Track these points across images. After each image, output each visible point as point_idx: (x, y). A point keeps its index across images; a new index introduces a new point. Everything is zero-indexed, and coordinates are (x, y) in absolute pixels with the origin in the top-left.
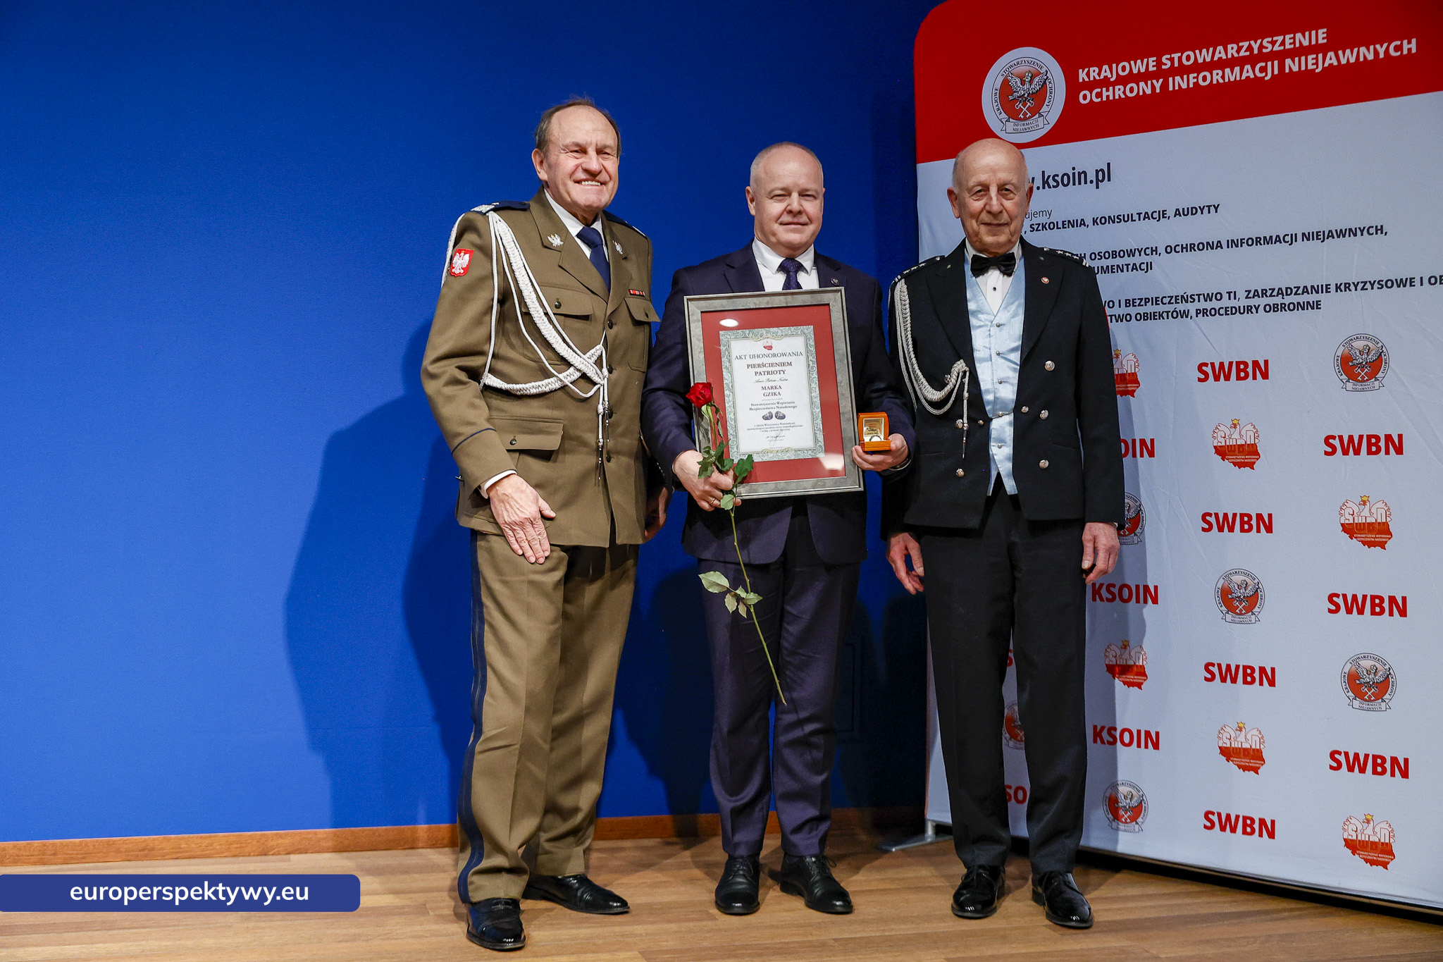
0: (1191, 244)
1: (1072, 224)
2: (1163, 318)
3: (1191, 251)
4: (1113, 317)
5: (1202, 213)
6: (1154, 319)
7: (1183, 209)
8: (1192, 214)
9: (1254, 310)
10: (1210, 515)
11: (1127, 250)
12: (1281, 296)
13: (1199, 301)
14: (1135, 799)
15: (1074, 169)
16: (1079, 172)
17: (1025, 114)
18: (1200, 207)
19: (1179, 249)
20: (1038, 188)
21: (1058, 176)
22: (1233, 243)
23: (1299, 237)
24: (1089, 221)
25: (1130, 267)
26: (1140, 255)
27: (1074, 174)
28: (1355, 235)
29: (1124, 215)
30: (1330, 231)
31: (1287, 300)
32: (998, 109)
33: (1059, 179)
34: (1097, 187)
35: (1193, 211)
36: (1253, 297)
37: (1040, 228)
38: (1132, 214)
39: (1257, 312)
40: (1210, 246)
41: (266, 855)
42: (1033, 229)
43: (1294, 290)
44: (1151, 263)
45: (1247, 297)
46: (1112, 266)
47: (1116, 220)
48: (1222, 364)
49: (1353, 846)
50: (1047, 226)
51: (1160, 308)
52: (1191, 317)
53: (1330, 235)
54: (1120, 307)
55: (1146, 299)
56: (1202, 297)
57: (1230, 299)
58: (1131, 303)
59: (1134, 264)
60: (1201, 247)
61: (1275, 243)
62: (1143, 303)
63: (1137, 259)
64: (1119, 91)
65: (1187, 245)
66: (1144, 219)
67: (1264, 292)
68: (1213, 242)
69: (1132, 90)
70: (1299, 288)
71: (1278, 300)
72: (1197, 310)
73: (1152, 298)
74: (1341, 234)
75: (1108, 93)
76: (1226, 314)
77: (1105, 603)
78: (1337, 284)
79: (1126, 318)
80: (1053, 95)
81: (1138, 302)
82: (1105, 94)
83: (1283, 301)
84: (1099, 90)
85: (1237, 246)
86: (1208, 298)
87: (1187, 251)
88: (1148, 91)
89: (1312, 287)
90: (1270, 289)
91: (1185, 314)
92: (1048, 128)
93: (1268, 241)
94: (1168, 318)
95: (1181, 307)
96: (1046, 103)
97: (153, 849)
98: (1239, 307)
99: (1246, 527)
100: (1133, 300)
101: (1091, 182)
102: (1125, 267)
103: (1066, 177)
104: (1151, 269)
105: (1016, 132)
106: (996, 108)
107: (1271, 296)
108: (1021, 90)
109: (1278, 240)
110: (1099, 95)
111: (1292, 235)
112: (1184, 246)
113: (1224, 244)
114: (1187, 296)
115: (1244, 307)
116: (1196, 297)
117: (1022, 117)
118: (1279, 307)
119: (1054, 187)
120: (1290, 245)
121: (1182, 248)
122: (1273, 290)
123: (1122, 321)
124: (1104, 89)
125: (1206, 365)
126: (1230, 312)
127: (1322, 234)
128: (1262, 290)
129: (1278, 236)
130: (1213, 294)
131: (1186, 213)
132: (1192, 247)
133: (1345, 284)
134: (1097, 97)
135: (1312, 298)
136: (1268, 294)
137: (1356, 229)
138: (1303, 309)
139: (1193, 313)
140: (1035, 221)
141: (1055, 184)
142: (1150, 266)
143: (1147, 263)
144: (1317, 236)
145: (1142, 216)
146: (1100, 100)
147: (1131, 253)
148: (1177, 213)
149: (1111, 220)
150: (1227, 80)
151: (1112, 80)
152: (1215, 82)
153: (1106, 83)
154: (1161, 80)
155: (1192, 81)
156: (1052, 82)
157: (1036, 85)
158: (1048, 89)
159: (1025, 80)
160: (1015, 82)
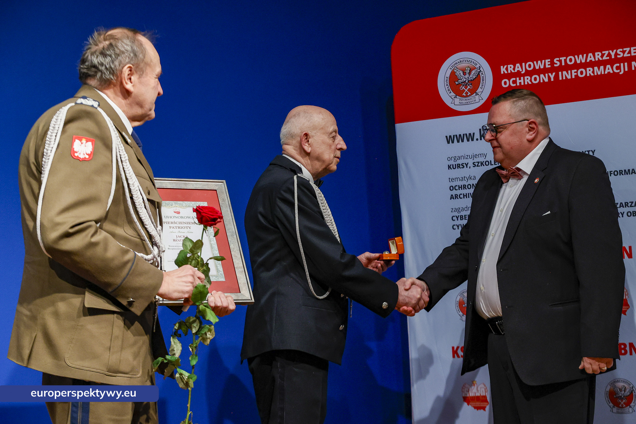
17: (467, 93)
20: (477, 140)
32: (449, 90)
37: (480, 164)
39: (623, 217)
42: (475, 165)
50: (484, 163)
61: (632, 174)
64: (527, 80)
67: (627, 204)
69: (535, 79)
75: (520, 81)
80: (484, 82)
82: (518, 81)
84: (514, 79)
88: (546, 80)
90: (630, 202)
92: (482, 102)
93: (627, 173)
96: (480, 86)
99: (623, 351)
105: (461, 104)
106: (447, 89)
107: (631, 207)
108: (464, 78)
109: (634, 172)
110: (514, 82)
117: (465, 95)
122: (632, 203)
124: (518, 79)
129: (633, 170)
136: (629, 205)
140: (476, 160)
146: (515, 85)
150: (596, 74)
151: (522, 73)
152: (588, 75)
153: (518, 75)
154: (554, 74)
155: (574, 74)
156: (484, 73)
157: (473, 75)
158: (481, 78)
159: (466, 72)
160: (459, 73)
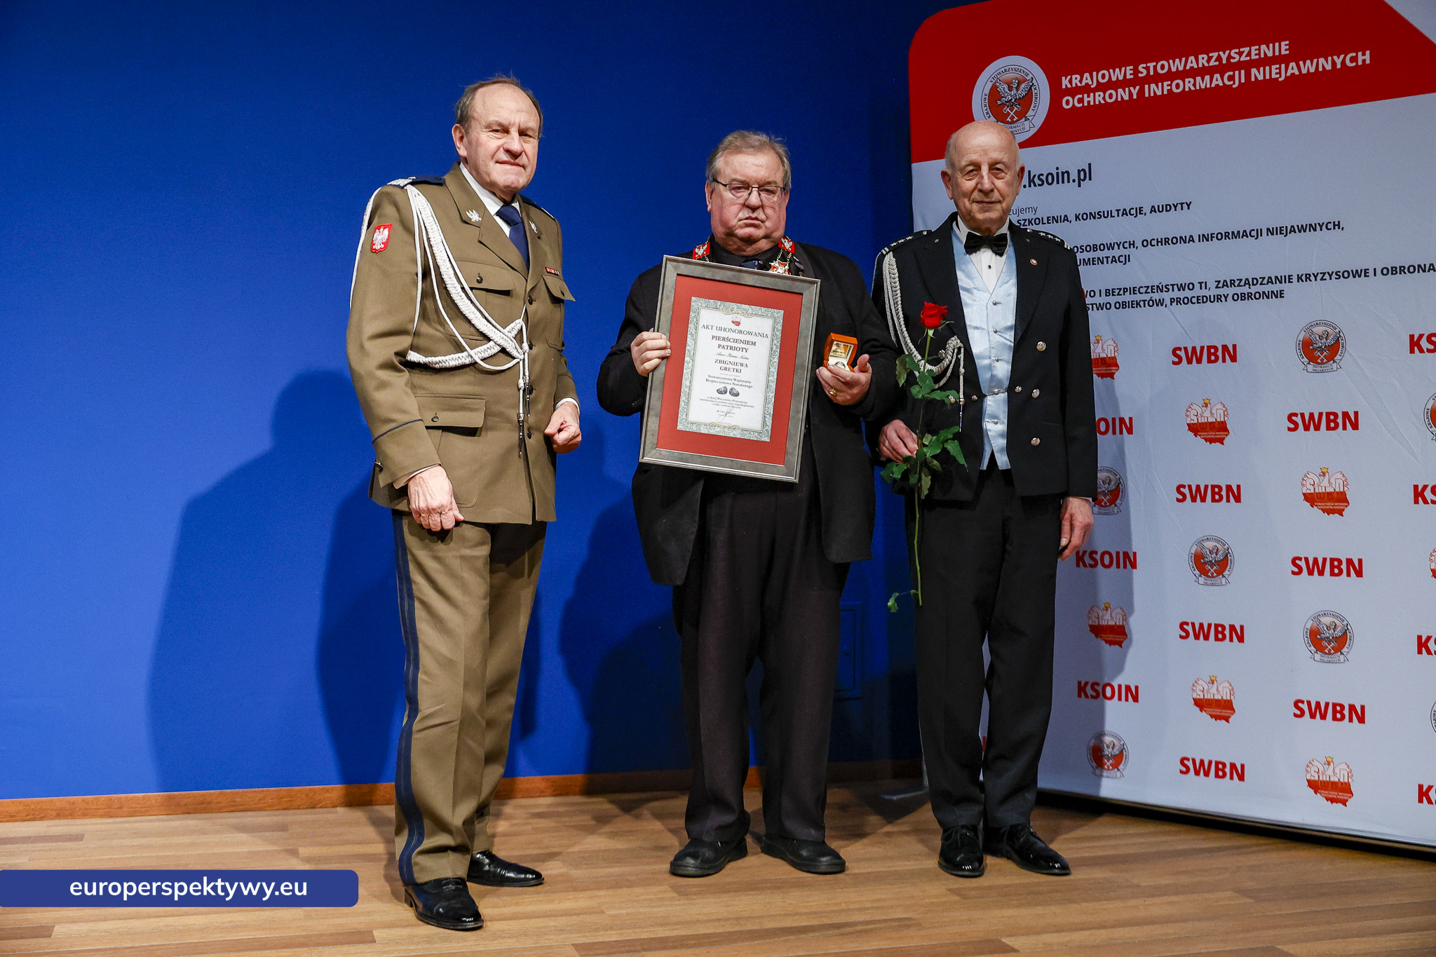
0: (1165, 239)
1: (1055, 220)
2: (1140, 307)
3: (1165, 244)
4: (1094, 306)
5: (1176, 210)
6: (1132, 307)
7: (1159, 206)
8: (1167, 211)
9: (1223, 299)
10: (1184, 486)
11: (1107, 244)
12: (1247, 286)
13: (1173, 290)
14: (1117, 748)
15: (1057, 169)
16: (1062, 172)
17: (1012, 118)
18: (1174, 205)
19: (1154, 243)
20: (1025, 186)
21: (1043, 175)
22: (1205, 238)
23: (1264, 232)
24: (1072, 217)
25: (1110, 260)
26: (1119, 248)
27: (1058, 173)
28: (1315, 230)
29: (1104, 212)
30: (1293, 227)
31: (1253, 289)
32: (987, 113)
33: (1044, 178)
34: (1079, 186)
35: (1167, 208)
36: (1223, 287)
38: (1111, 211)
39: (1226, 301)
40: (1183, 240)
41: (314, 808)
43: (1260, 281)
44: (1129, 255)
45: (1217, 287)
46: (1093, 259)
47: (1097, 216)
48: (1194, 349)
49: (1315, 786)
50: (1033, 222)
51: (1138, 297)
52: (1166, 306)
53: (1293, 230)
54: (1100, 296)
55: (1124, 289)
56: (1175, 287)
57: (1201, 288)
58: (1111, 292)
59: (1114, 257)
60: (1175, 241)
61: (1242, 237)
62: (1122, 292)
63: (1116, 252)
64: (1099, 97)
65: (1162, 239)
66: (1122, 216)
67: (1233, 283)
68: (1186, 237)
69: (1111, 96)
70: (1264, 278)
71: (1246, 290)
72: (1171, 299)
73: (1130, 288)
74: (1302, 229)
75: (1088, 99)
76: (1198, 303)
77: (1089, 569)
78: (1298, 275)
79: (1107, 306)
80: (1038, 101)
81: (1117, 291)
82: (1086, 99)
83: (1250, 291)
84: (1081, 96)
85: (1207, 240)
86: (1181, 287)
87: (1162, 245)
88: (1126, 98)
89: (1276, 277)
90: (1237, 280)
91: (1160, 303)
92: (1033, 131)
93: (1236, 235)
94: (1144, 306)
95: (1156, 296)
96: (1032, 107)
97: (210, 803)
98: (1210, 296)
99: (1217, 497)
100: (1113, 289)
101: (1074, 181)
102: (1105, 259)
103: (1050, 177)
104: (1129, 261)
106: (985, 112)
107: (1239, 286)
108: (1009, 95)
109: (1245, 234)
110: (1081, 100)
111: (1257, 230)
112: (1159, 240)
113: (1196, 239)
114: (1162, 286)
115: (1214, 296)
116: (1170, 287)
117: (1010, 120)
118: (1246, 296)
119: (1039, 185)
120: (1256, 239)
121: (1158, 242)
122: (1241, 280)
123: (1102, 309)
124: (1086, 95)
125: (1179, 349)
126: (1201, 301)
127: (1284, 229)
128: (1231, 281)
129: (1245, 231)
130: (1185, 284)
131: (1161, 210)
132: (1166, 241)
133: (1306, 274)
134: (1079, 103)
135: (1276, 287)
136: (1236, 284)
137: (1315, 224)
138: (1268, 298)
139: (1167, 301)
140: (1022, 217)
141: (1040, 183)
142: (1127, 258)
143: (1125, 256)
144: (1281, 230)
145: (1121, 213)
146: (1081, 105)
147: (1111, 247)
148: (1153, 210)
149: (1092, 216)
150: (1198, 88)
151: (1092, 86)
152: (1187, 89)
153: (1087, 89)
154: (1138, 87)
155: (1166, 88)
156: (1037, 88)
157: (1022, 92)
158: (1034, 95)
159: (1012, 87)
160: (1003, 88)
